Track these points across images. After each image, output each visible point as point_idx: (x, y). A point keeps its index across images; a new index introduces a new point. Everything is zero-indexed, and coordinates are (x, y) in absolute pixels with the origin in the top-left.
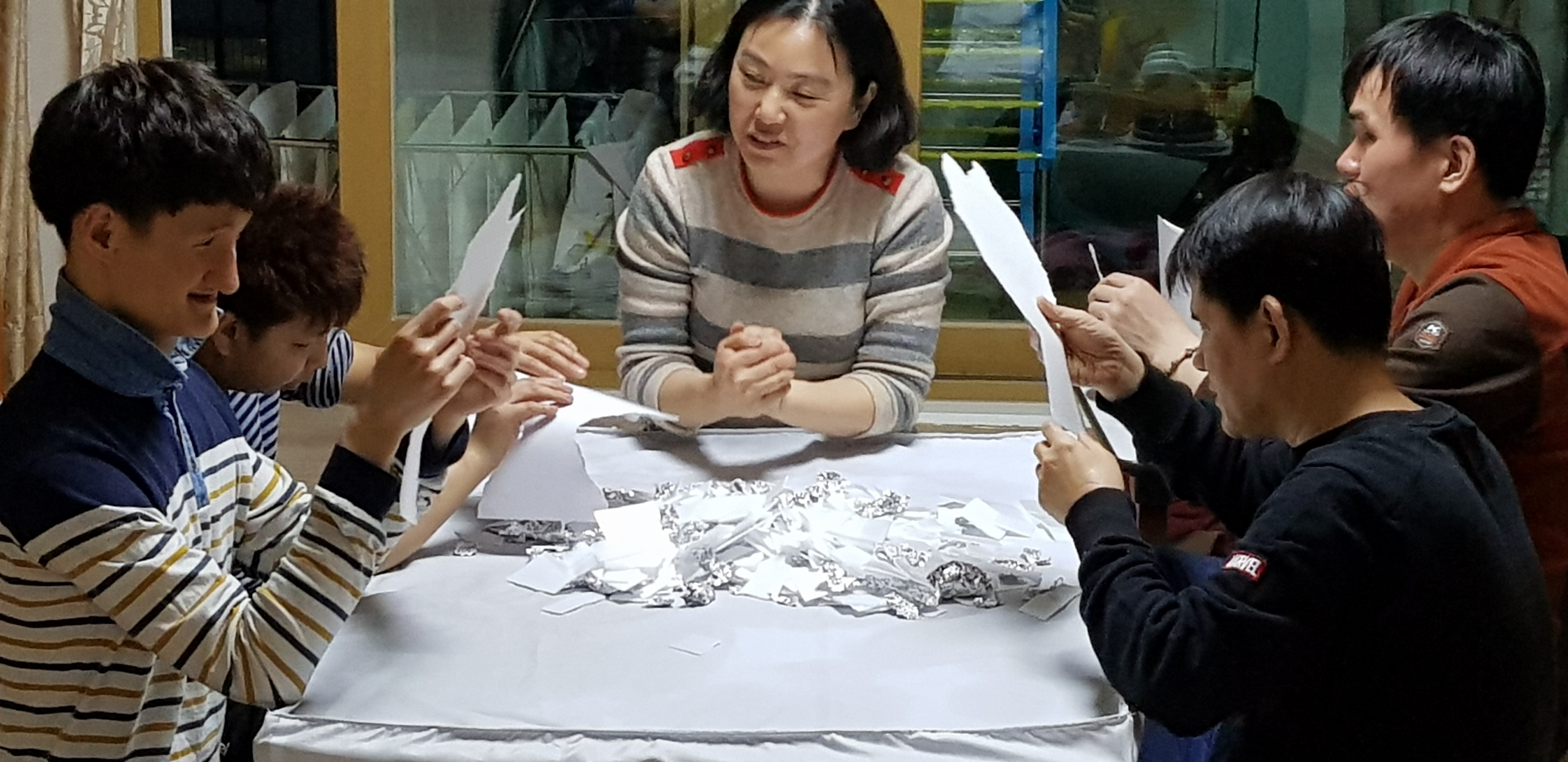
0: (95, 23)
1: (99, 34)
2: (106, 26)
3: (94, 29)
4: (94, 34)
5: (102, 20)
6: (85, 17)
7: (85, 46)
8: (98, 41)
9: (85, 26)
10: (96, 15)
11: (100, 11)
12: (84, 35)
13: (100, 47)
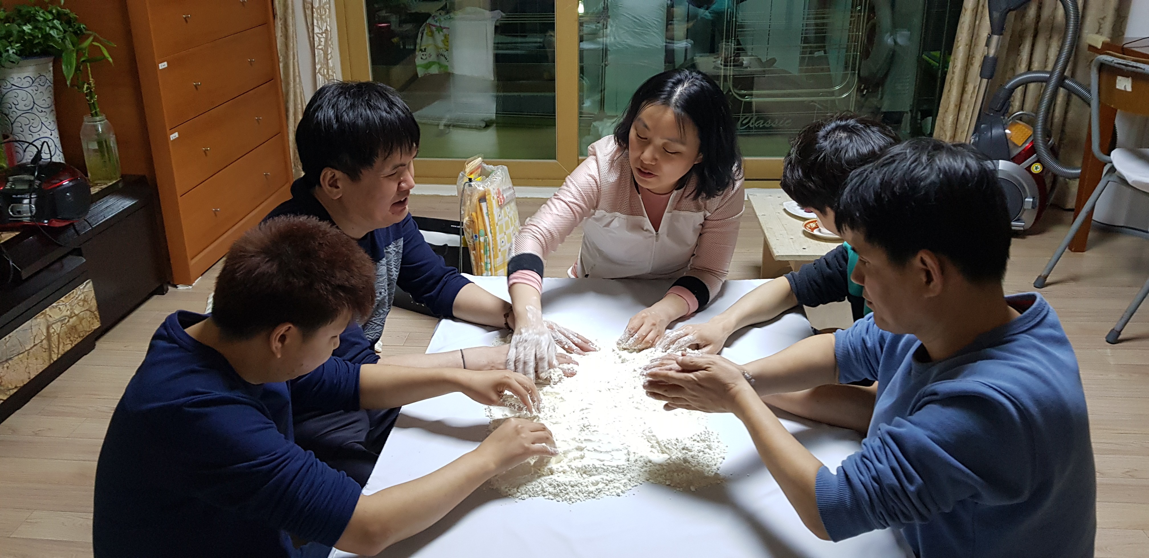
0: (320, 45)
1: (322, 49)
2: (324, 46)
3: (320, 47)
4: (320, 49)
5: (323, 43)
6: (316, 42)
7: (316, 55)
8: (321, 52)
9: (316, 46)
10: (320, 41)
11: (323, 40)
12: (316, 50)
13: (323, 55)
